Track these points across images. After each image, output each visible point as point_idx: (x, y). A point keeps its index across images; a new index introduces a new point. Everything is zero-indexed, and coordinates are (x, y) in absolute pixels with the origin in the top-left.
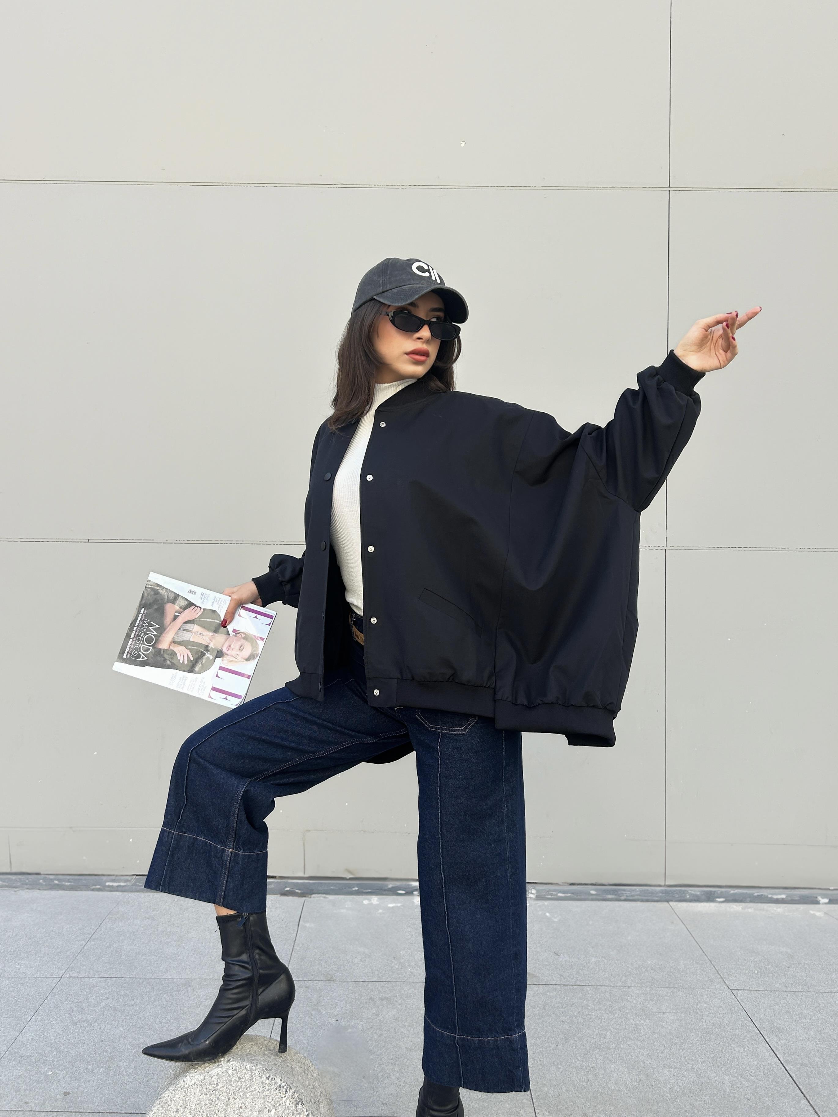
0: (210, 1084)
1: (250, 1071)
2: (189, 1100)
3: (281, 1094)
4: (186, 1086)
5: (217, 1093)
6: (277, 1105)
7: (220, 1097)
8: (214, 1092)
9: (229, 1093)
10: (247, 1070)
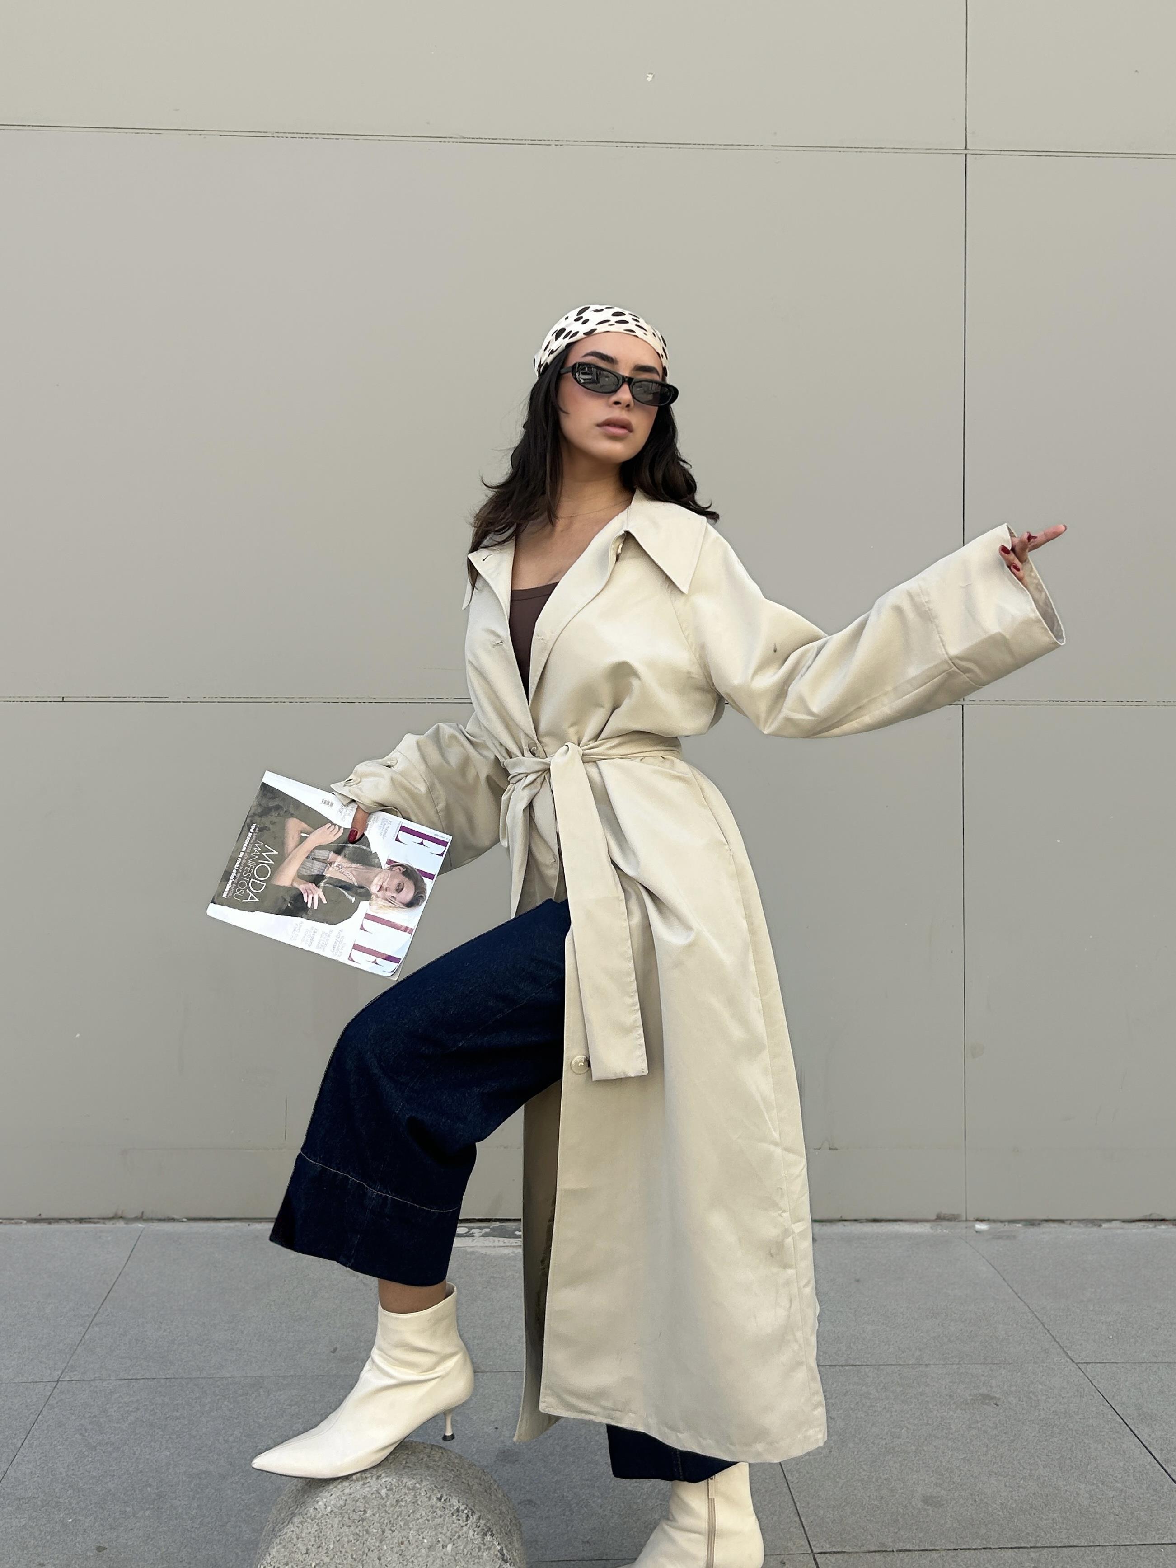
0: (354, 1511)
1: (413, 1489)
2: (324, 1535)
3: (461, 1522)
4: (319, 1516)
5: (365, 1524)
6: (456, 1537)
7: (370, 1530)
8: (361, 1522)
9: (384, 1523)
10: (409, 1489)
